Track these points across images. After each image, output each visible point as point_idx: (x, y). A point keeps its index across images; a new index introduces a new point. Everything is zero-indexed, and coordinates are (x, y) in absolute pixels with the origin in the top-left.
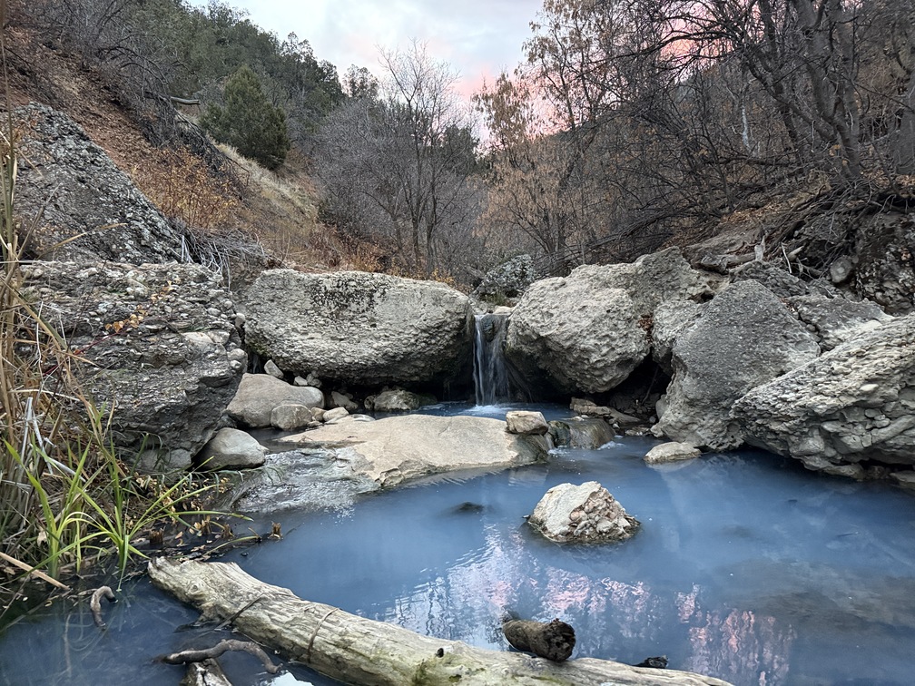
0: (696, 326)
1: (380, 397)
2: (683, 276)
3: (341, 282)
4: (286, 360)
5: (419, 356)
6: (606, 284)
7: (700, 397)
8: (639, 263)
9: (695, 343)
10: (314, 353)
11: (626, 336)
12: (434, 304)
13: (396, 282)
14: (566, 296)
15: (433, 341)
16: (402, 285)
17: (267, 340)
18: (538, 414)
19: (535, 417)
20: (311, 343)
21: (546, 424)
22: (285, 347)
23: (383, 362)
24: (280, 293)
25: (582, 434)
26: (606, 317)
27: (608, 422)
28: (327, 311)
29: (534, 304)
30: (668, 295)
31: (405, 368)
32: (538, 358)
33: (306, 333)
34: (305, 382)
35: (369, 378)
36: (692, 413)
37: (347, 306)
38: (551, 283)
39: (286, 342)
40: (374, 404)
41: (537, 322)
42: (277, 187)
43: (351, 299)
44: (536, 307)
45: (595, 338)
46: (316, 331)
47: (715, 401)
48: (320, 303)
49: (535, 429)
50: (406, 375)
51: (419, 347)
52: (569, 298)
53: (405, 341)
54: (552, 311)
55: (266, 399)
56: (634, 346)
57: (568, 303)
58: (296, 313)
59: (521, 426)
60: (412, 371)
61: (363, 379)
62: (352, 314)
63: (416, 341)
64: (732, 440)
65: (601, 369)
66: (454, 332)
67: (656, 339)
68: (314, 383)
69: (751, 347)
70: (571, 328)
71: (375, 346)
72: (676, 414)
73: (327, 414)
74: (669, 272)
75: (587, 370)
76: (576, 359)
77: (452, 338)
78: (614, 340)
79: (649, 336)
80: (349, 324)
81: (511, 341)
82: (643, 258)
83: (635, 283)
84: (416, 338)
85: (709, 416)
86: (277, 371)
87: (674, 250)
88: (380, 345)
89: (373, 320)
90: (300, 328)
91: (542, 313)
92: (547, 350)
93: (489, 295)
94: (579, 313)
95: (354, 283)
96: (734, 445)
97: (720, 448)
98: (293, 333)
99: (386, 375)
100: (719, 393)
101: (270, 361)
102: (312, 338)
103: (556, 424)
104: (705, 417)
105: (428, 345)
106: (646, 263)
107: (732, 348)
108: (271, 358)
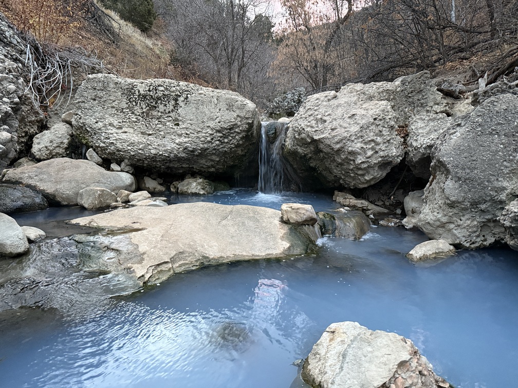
0: (458, 134)
1: (183, 183)
2: (430, 96)
3: (152, 87)
4: (103, 149)
5: (214, 152)
6: (371, 98)
7: (461, 199)
8: (398, 82)
9: (458, 149)
10: (125, 145)
11: (388, 141)
12: (227, 109)
13: (197, 90)
14: (337, 106)
15: (226, 140)
16: (202, 92)
17: (88, 132)
18: (309, 207)
19: (306, 209)
20: (124, 136)
21: (315, 216)
22: (102, 138)
23: (183, 155)
24: (100, 94)
25: (345, 224)
26: (373, 124)
27: (365, 213)
28: (139, 110)
29: (310, 113)
30: (418, 111)
31: (203, 161)
32: (310, 158)
33: (120, 128)
34: (119, 169)
35: (173, 167)
36: (451, 214)
37: (155, 107)
38: (325, 95)
39: (103, 134)
40: (178, 188)
41: (312, 127)
42: (144, 41)
43: (159, 102)
44: (312, 115)
45: (361, 142)
46: (129, 126)
47: (475, 204)
48: (134, 104)
49: (306, 221)
50: (204, 166)
51: (214, 145)
52: (340, 109)
53: (203, 139)
54: (325, 118)
55: (77, 181)
56: (395, 151)
57: (339, 112)
58: (114, 111)
59: (294, 217)
60: (209, 164)
61: (168, 168)
62: (160, 114)
63: (212, 139)
64: (483, 238)
65: (365, 169)
66: (244, 134)
67: (411, 145)
68: (127, 169)
69: (511, 155)
70: (341, 133)
71: (177, 141)
72: (435, 214)
73: (133, 196)
74: (420, 91)
75: (352, 170)
76: (343, 160)
77: (242, 138)
78: (378, 144)
79: (405, 143)
80: (157, 122)
81: (289, 143)
82: (400, 79)
83: (394, 98)
84: (212, 137)
85: (466, 217)
86: (97, 158)
87: (426, 73)
88: (181, 140)
89: (176, 120)
90: (115, 123)
91: (317, 120)
92: (318, 151)
93: (275, 114)
94: (348, 120)
95: (162, 88)
96: (485, 243)
97: (472, 246)
98: (109, 127)
99: (187, 166)
100: (480, 197)
101: (91, 149)
102: (126, 132)
103: (324, 215)
104: (462, 218)
105: (222, 143)
106: (403, 83)
107: (493, 156)
108: (92, 147)
